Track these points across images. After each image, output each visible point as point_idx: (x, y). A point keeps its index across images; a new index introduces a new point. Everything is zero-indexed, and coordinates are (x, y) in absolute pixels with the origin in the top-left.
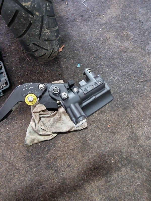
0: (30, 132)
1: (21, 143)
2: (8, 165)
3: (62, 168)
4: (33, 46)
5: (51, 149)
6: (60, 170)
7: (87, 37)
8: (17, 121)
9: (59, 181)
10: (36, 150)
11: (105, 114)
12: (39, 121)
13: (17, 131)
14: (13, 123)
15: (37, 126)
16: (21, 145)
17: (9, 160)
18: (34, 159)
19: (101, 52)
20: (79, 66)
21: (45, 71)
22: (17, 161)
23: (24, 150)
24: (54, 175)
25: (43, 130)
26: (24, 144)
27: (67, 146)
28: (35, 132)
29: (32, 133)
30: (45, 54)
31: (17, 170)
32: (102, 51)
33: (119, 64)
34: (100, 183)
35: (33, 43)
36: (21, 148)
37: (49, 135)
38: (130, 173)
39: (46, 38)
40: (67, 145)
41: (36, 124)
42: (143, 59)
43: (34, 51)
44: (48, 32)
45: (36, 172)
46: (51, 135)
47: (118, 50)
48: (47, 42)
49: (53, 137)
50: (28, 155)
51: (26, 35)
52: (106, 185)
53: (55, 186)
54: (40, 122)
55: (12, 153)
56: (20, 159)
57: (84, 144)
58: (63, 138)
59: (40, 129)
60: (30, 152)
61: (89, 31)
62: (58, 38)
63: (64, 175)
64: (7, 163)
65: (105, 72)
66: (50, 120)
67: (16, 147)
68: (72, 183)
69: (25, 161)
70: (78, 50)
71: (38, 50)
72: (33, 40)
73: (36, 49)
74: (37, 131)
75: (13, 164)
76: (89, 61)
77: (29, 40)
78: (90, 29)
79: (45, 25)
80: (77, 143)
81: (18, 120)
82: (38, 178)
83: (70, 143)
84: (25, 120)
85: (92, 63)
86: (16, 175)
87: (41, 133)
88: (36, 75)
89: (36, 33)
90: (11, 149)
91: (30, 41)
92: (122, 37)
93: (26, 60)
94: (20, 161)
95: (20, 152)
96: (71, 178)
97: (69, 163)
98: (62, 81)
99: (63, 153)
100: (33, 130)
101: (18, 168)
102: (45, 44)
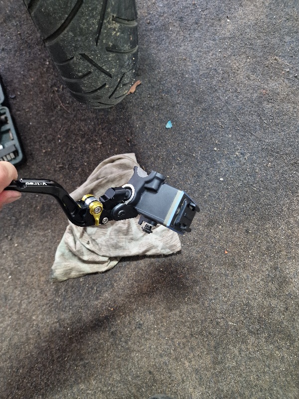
0: (63, 255)
1: (43, 276)
2: (15, 317)
3: (126, 329)
4: (81, 61)
5: (104, 292)
6: (121, 333)
7: (190, 65)
8: (35, 232)
9: (118, 354)
10: (74, 291)
11: (220, 227)
12: (83, 232)
13: (36, 251)
14: (27, 234)
15: (78, 242)
16: (43, 279)
17: (18, 306)
18: (70, 309)
19: (218, 98)
21: (98, 133)
22: (34, 311)
23: (49, 290)
24: (108, 341)
25: (90, 252)
26: (50, 277)
27: (137, 287)
28: (74, 255)
29: (67, 257)
30: (105, 85)
31: (34, 328)
32: (221, 98)
33: (255, 125)
34: (202, 363)
35: (80, 54)
36: (43, 285)
37: (102, 263)
38: (266, 348)
40: (137, 285)
41: (76, 240)
43: (80, 74)
44: (117, 30)
45: (73, 334)
46: (107, 263)
47: (255, 95)
48: (111, 55)
49: (111, 267)
50: (57, 299)
51: (68, 31)
52: (215, 369)
53: (109, 364)
54: (85, 235)
55: (24, 294)
56: (39, 306)
58: (130, 271)
59: (84, 250)
61: (195, 53)
62: (135, 50)
63: (130, 343)
64: (14, 312)
65: (224, 141)
66: (105, 232)
67: (34, 283)
68: (145, 359)
69: (50, 311)
70: (168, 92)
71: (90, 73)
72: (81, 46)
73: (85, 71)
74: (77, 253)
75: (25, 316)
76: (191, 116)
77: (74, 45)
79: (111, 10)
80: (159, 282)
81: (38, 230)
82: (75, 346)
84: (52, 231)
85: (197, 121)
86: (31, 336)
87: (85, 258)
88: (79, 140)
89: (91, 29)
90: (23, 286)
91: (76, 48)
92: (267, 68)
93: (59, 107)
94: (41, 311)
95: (41, 293)
96: (143, 349)
97: (141, 320)
98: (132, 156)
99: (128, 299)
100: (70, 251)
101: (36, 325)
102: (108, 58)
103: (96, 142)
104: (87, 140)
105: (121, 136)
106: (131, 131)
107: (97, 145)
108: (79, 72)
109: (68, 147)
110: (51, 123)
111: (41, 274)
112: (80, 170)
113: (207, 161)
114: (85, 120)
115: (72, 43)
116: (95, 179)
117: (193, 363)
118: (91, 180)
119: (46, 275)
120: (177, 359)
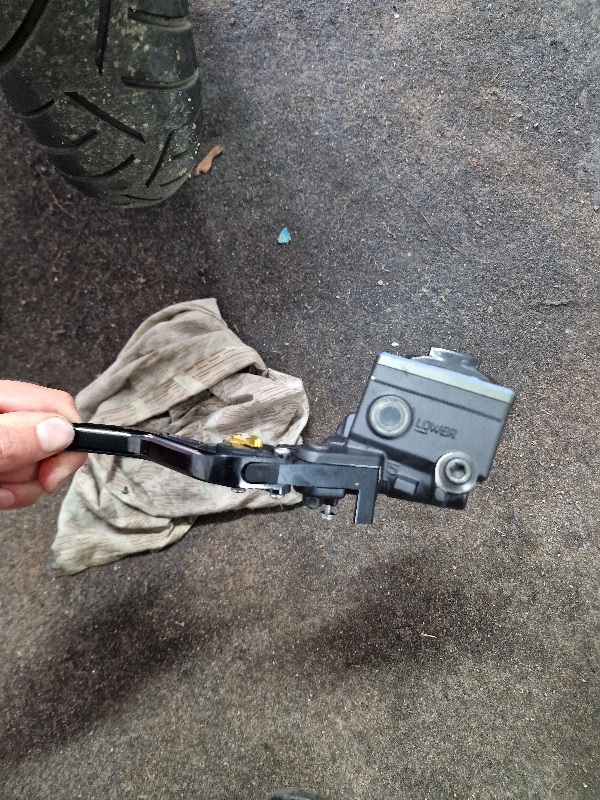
0: (74, 519)
1: (33, 565)
3: (213, 663)
4: (72, 109)
5: (165, 589)
6: (202, 671)
7: (322, 111)
9: (199, 715)
10: (101, 592)
12: (114, 470)
15: (104, 491)
16: (34, 571)
18: (94, 630)
19: (383, 178)
20: (284, 237)
21: (137, 259)
22: (19, 639)
23: (49, 594)
24: (177, 691)
25: (130, 510)
26: (48, 567)
27: (232, 575)
28: (98, 518)
29: (83, 523)
30: (132, 158)
31: (21, 674)
32: (389, 176)
33: (459, 231)
34: (370, 720)
35: (67, 94)
36: (35, 585)
37: (157, 530)
39: (133, 71)
40: (232, 571)
41: (100, 485)
42: (564, 211)
43: (74, 137)
44: (141, 38)
45: (103, 680)
46: (167, 531)
47: (456, 168)
48: (136, 94)
49: (176, 537)
50: (67, 612)
51: (33, 46)
53: (182, 737)
54: (119, 474)
56: (30, 629)
57: (304, 567)
58: (217, 542)
59: (118, 506)
60: (76, 600)
61: (332, 84)
62: (191, 82)
63: (222, 691)
65: (398, 265)
67: (15, 580)
68: (254, 721)
69: (54, 637)
70: (279, 168)
71: (94, 133)
72: (66, 77)
73: (83, 130)
74: (103, 514)
75: (2, 650)
76: (328, 217)
77: (50, 74)
78: (337, 74)
80: (277, 562)
82: (109, 705)
83: (245, 560)
85: (342, 227)
87: (121, 523)
88: (97, 275)
89: (83, 37)
91: (56, 81)
92: (477, 112)
93: (51, 208)
94: (33, 638)
95: (32, 600)
96: (250, 701)
97: (244, 641)
98: (211, 304)
99: (214, 601)
100: (89, 510)
101: (25, 667)
102: (130, 101)
103: (133, 277)
104: (114, 276)
105: (186, 263)
106: (206, 253)
107: (135, 284)
108: (71, 131)
109: (74, 292)
110: (35, 242)
111: (31, 561)
112: (101, 337)
113: (365, 309)
114: (108, 233)
115: (46, 70)
116: (133, 357)
117: (353, 720)
118: (124, 360)
119: (41, 563)
120: (319, 716)
